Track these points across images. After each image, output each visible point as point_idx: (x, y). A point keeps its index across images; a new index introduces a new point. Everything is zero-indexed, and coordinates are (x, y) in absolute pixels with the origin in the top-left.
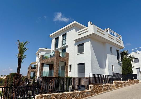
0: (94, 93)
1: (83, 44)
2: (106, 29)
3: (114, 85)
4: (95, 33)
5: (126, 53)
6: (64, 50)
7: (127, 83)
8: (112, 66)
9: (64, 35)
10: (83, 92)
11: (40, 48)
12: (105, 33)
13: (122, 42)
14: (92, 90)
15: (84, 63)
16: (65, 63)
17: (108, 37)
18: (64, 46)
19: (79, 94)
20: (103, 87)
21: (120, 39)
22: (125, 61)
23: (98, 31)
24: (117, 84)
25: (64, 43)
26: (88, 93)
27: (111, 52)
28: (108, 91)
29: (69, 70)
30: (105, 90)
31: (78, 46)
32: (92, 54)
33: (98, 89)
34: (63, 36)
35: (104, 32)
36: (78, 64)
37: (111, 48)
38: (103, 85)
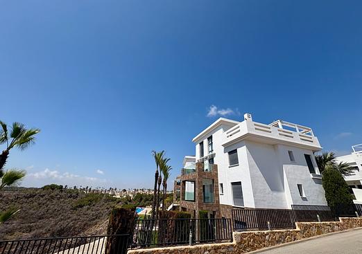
0: (245, 249)
1: (236, 151)
2: (275, 123)
3: (297, 232)
4: (250, 132)
5: (331, 158)
6: (211, 160)
7: (336, 227)
8: (299, 186)
9: (210, 138)
10: (219, 248)
11: (186, 157)
12: (273, 129)
13: (315, 139)
14: (239, 243)
15: (240, 182)
16: (213, 180)
17: (280, 134)
18: (211, 153)
19: (209, 251)
20: (267, 237)
21: (309, 134)
22: (327, 175)
23: (256, 129)
24: (305, 230)
25: (210, 150)
26: (230, 250)
27: (292, 159)
28: (281, 244)
29: (220, 193)
30: (272, 242)
31: (230, 153)
32: (251, 167)
33: (254, 241)
34: (208, 139)
35: (269, 128)
36: (233, 184)
37: (290, 153)
38: (266, 232)
